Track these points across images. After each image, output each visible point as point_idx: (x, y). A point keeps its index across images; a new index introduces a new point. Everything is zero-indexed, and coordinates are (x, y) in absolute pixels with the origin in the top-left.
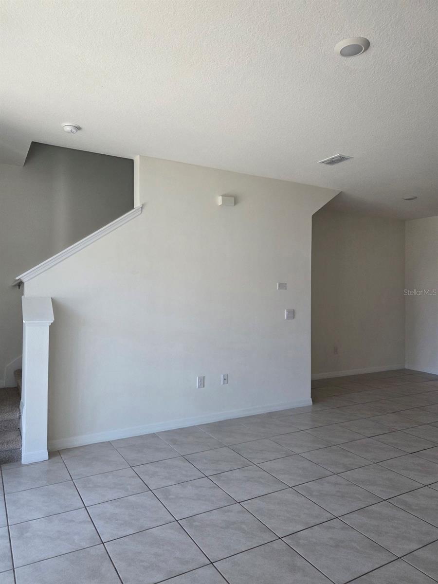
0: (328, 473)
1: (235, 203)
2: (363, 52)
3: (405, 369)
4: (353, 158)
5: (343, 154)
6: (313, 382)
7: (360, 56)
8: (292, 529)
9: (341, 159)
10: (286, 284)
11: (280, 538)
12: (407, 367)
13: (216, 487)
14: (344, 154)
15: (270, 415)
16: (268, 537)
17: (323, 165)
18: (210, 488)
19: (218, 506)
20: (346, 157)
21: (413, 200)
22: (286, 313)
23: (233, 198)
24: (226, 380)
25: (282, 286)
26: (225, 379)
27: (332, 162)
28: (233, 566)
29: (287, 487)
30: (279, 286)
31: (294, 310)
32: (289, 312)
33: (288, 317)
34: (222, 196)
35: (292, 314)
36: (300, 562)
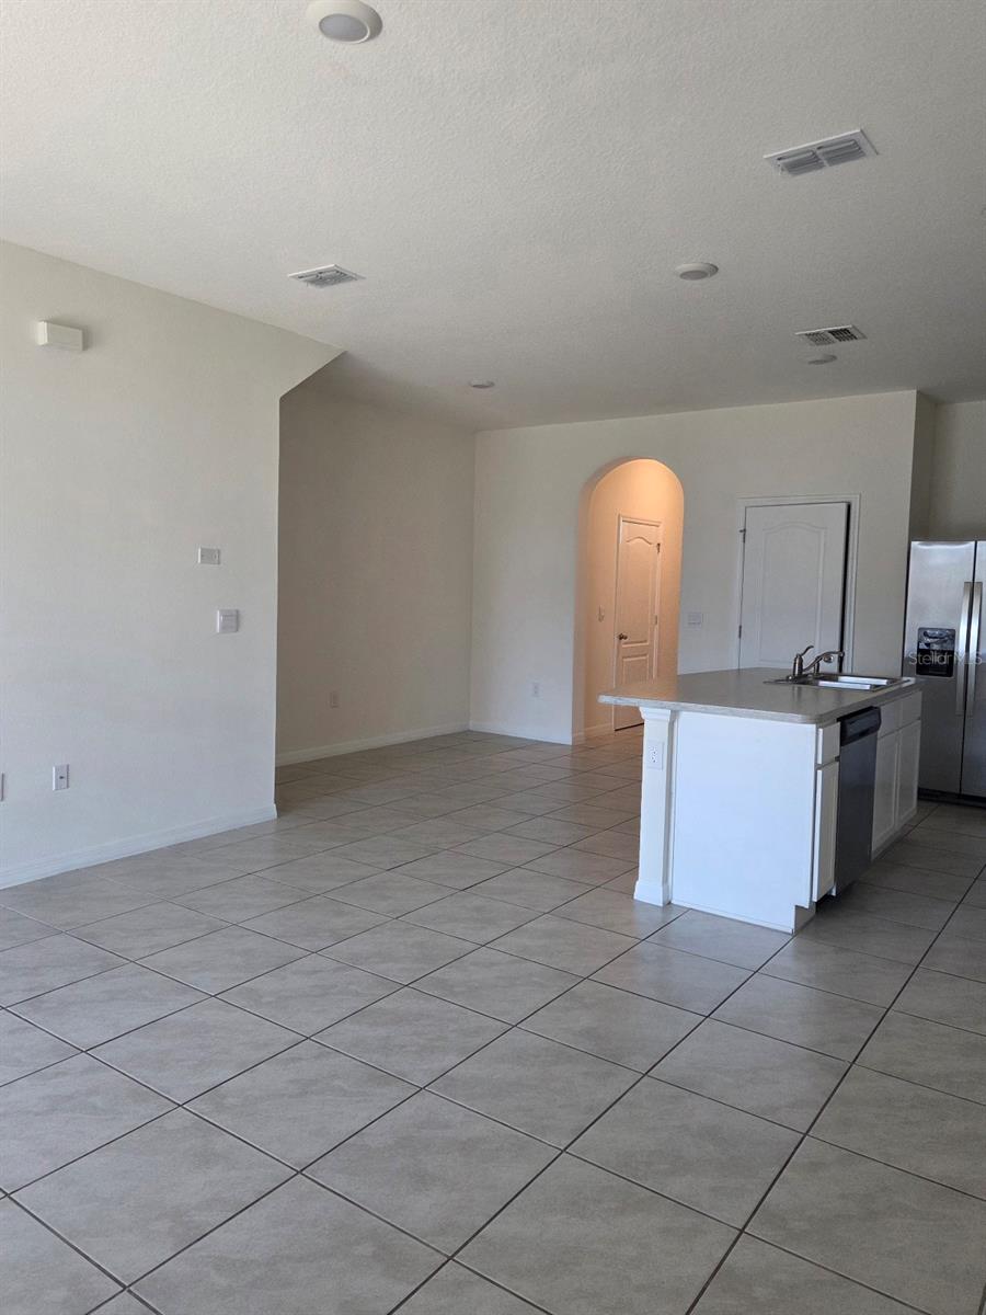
0: (300, 952)
1: (86, 345)
2: (368, 39)
3: (469, 731)
4: (364, 278)
5: (343, 266)
6: (279, 770)
7: (363, 45)
8: (209, 1081)
9: (338, 277)
10: (219, 552)
11: (179, 1105)
12: (473, 725)
13: (27, 1028)
14: (347, 267)
15: (179, 850)
16: (152, 1108)
17: (302, 284)
18: (12, 1032)
19: (32, 1068)
20: (350, 275)
21: (488, 390)
22: (219, 619)
23: (80, 332)
24: (65, 780)
25: (210, 556)
26: (62, 778)
27: (320, 279)
28: (61, 1189)
29: (207, 996)
30: (202, 556)
31: (237, 611)
32: (226, 615)
33: (224, 628)
34: (47, 322)
35: (234, 621)
36: (221, 1143)
